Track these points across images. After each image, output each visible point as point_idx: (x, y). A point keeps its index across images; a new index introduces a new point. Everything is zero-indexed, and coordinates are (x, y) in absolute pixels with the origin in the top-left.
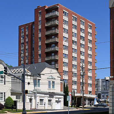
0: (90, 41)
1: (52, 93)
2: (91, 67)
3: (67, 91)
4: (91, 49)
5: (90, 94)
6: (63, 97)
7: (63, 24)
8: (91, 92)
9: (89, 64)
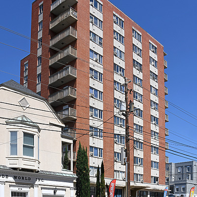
0: (155, 77)
1: (23, 170)
2: (158, 128)
3: (85, 169)
4: (156, 92)
5: (155, 182)
6: (72, 185)
7: (91, 24)
8: (157, 178)
9: (154, 122)
